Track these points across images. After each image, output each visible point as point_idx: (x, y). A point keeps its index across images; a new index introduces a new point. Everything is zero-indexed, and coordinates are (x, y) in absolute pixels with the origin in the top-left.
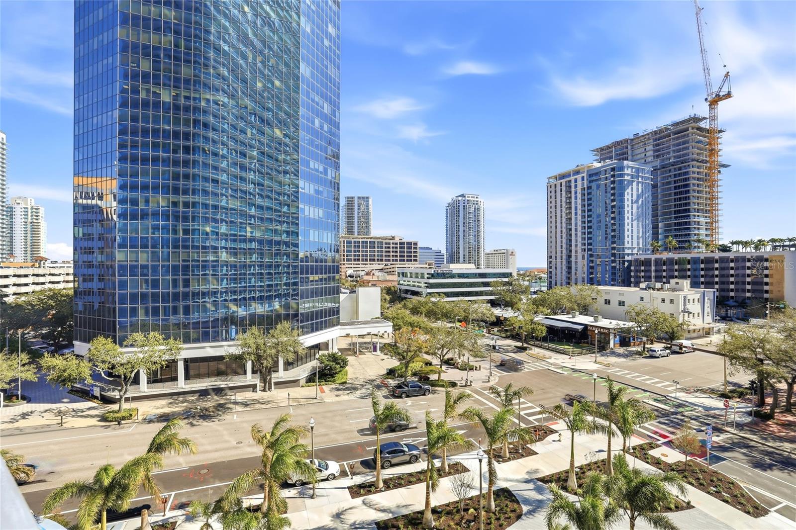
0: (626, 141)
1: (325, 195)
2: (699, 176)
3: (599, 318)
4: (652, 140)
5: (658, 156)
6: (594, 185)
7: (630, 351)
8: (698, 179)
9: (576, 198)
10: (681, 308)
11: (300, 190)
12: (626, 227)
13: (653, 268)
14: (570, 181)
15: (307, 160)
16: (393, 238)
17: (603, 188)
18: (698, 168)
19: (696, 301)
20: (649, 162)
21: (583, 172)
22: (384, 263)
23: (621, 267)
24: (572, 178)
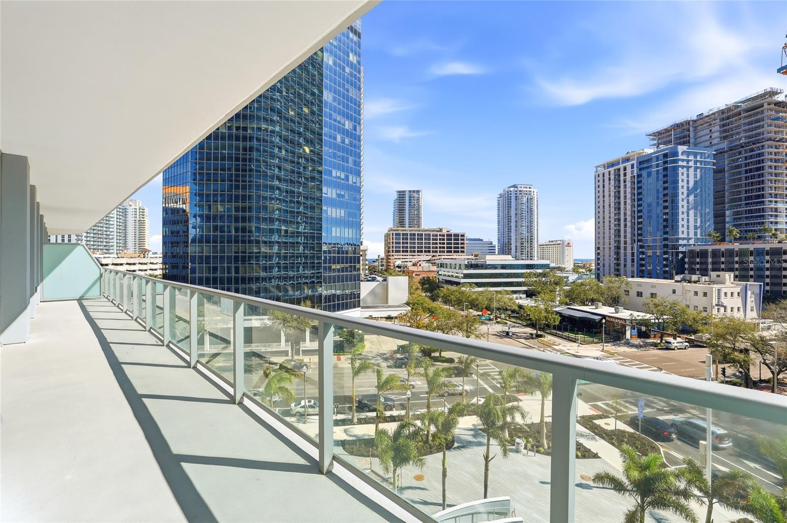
0: (688, 123)
1: (346, 197)
2: (777, 157)
3: (620, 310)
4: (718, 120)
5: (725, 138)
6: (644, 173)
7: (646, 343)
8: (776, 161)
9: (625, 186)
10: (715, 302)
11: (323, 195)
12: (681, 216)
13: (710, 260)
14: (619, 170)
15: (329, 170)
16: (441, 230)
17: (654, 175)
18: (776, 148)
19: (735, 294)
20: (714, 145)
21: (633, 160)
22: (431, 254)
23: (674, 259)
24: (621, 166)
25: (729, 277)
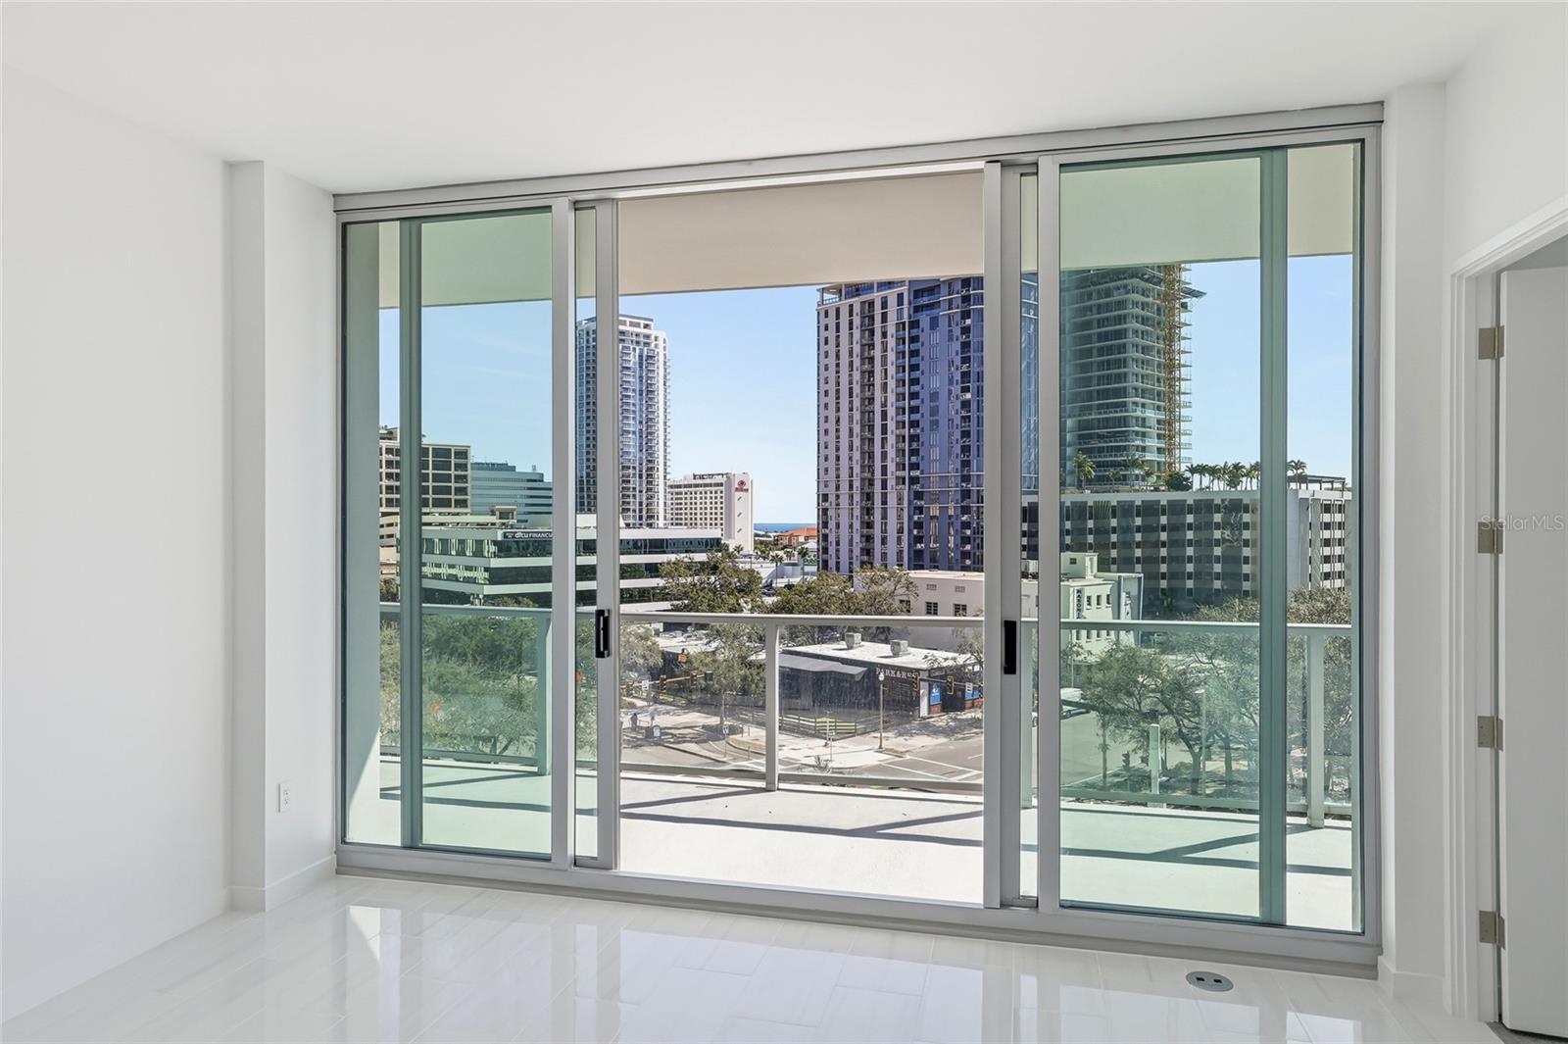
2: (1145, 313)
6: (925, 318)
8: (1144, 321)
14: (870, 303)
17: (943, 324)
18: (1143, 295)
19: (1104, 600)
21: (903, 284)
24: (876, 296)
25: (1090, 560)
